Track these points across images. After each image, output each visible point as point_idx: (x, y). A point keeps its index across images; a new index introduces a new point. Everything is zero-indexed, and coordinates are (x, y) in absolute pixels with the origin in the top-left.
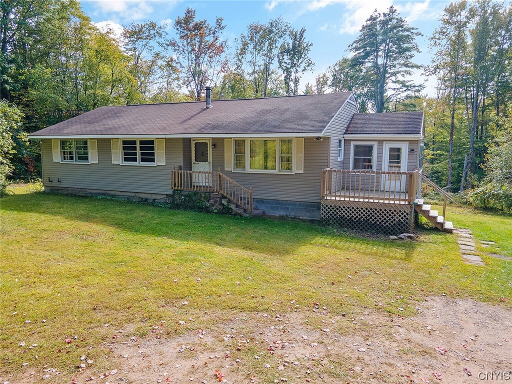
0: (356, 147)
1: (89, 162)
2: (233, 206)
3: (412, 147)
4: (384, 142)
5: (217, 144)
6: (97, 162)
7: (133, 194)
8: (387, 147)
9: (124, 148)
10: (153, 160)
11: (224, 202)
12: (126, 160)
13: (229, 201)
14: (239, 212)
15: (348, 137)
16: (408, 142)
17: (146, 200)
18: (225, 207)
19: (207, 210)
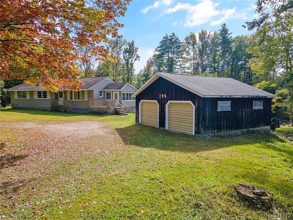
0: (107, 93)
1: (27, 98)
2: (67, 110)
3: (120, 93)
4: (113, 92)
5: (65, 92)
6: (29, 98)
7: (41, 108)
9: (38, 94)
10: (46, 97)
11: (65, 109)
12: (38, 97)
13: (67, 109)
14: (69, 111)
15: (104, 90)
17: (45, 110)
19: (61, 112)
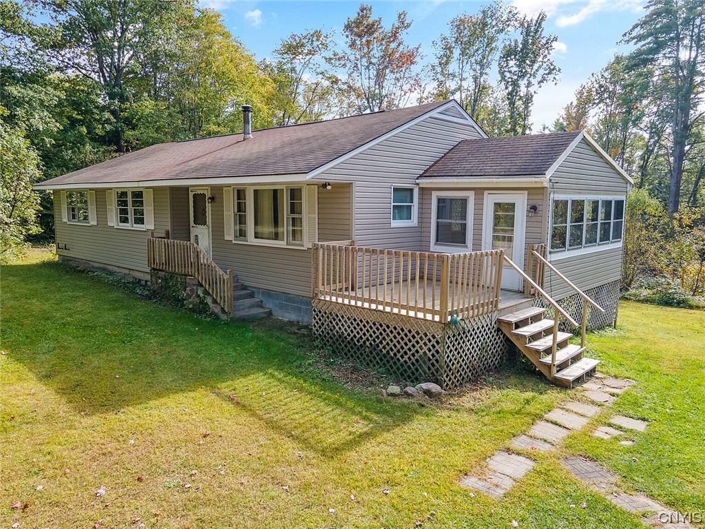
0: (440, 200)
1: (89, 223)
3: (534, 202)
4: (486, 192)
5: (216, 194)
6: (96, 223)
8: (489, 201)
10: (142, 221)
11: (200, 292)
12: (121, 220)
13: (206, 293)
14: (216, 310)
15: (425, 182)
16: (526, 192)
18: (201, 300)
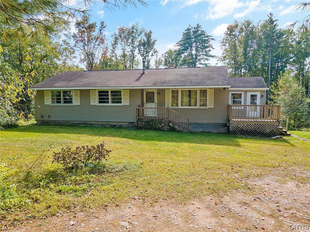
0: (233, 94)
1: (73, 104)
2: (176, 127)
3: (262, 94)
4: (248, 92)
5: (161, 92)
6: (79, 104)
7: (106, 123)
8: (249, 95)
9: (99, 95)
10: (121, 102)
12: (100, 102)
13: (175, 124)
14: (181, 130)
16: (260, 92)
17: (115, 126)
18: (171, 127)
